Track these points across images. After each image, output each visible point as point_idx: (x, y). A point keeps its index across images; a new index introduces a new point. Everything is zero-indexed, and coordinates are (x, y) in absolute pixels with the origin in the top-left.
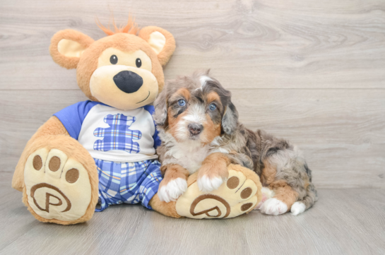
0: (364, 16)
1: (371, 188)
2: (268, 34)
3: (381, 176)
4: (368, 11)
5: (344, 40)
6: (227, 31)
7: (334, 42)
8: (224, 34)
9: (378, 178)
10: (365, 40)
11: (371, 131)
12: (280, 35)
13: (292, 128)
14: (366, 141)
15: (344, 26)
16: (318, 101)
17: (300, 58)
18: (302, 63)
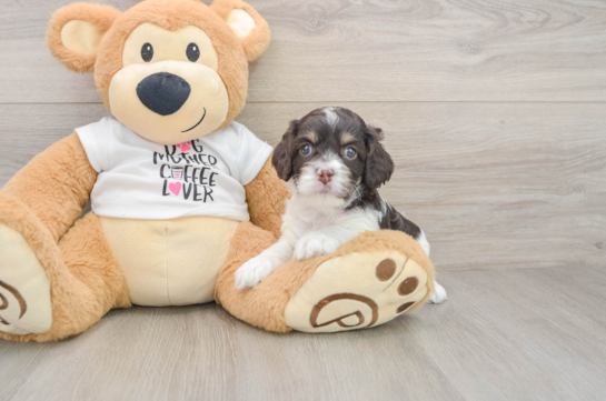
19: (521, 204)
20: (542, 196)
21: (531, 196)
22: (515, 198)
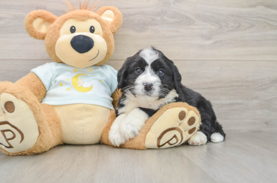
0: (251, 9)
1: (260, 132)
2: (186, 20)
3: (266, 123)
4: (254, 6)
5: (239, 26)
6: (155, 17)
7: (232, 27)
8: (154, 20)
9: (265, 125)
10: (253, 26)
11: (259, 90)
12: (194, 21)
13: (203, 89)
14: (256, 98)
15: (238, 16)
16: (221, 69)
17: (209, 38)
18: (210, 42)
19: (231, 105)
20: (240, 101)
21: (235, 101)
22: (228, 102)
